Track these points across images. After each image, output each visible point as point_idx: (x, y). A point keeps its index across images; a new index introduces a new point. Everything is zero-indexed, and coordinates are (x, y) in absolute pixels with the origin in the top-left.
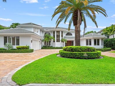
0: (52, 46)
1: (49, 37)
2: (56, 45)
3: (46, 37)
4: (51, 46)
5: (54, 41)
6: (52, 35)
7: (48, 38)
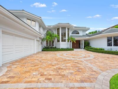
0: (56, 47)
1: (53, 35)
2: (61, 45)
3: (48, 35)
4: (54, 46)
5: (58, 41)
6: (55, 33)
7: (51, 36)
